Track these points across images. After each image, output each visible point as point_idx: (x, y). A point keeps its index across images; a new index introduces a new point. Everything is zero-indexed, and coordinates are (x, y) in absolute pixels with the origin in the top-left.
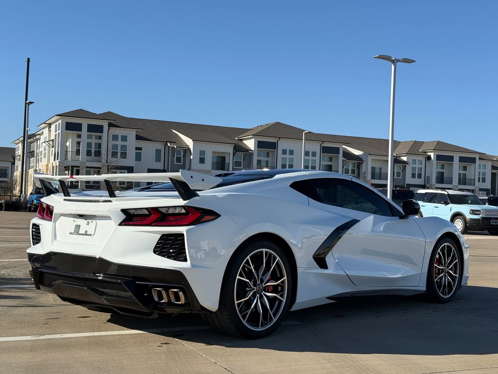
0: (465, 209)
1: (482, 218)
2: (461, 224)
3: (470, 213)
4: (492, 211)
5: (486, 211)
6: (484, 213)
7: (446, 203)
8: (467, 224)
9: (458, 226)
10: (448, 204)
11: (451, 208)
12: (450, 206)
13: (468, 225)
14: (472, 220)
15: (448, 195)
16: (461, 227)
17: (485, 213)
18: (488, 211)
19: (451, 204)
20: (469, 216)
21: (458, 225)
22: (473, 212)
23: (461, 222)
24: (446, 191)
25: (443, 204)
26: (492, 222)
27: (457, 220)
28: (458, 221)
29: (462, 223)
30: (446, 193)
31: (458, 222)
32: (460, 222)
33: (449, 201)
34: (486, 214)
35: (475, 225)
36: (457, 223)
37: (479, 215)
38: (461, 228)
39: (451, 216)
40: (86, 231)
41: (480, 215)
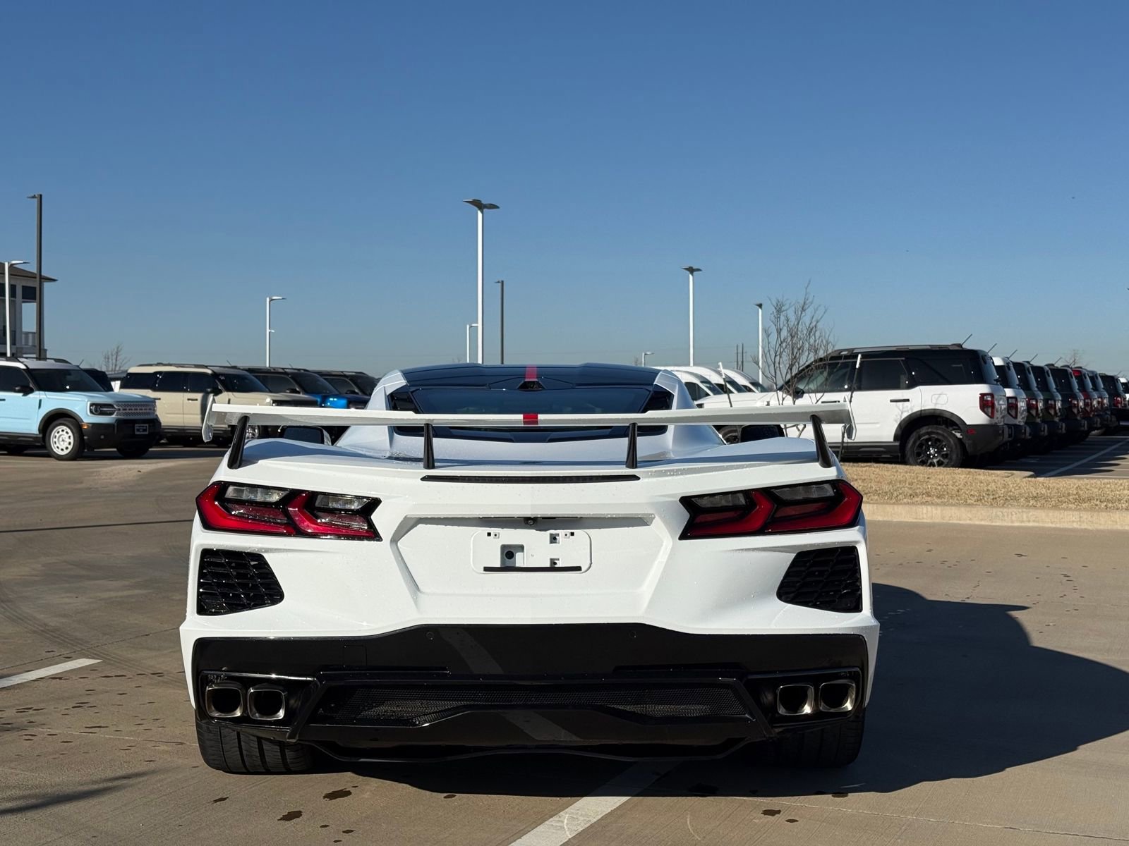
0: (78, 403)
1: (118, 421)
2: (70, 437)
3: (91, 412)
4: (131, 406)
5: (125, 406)
6: (121, 411)
7: (26, 391)
8: (85, 437)
9: (62, 443)
10: (31, 391)
11: (40, 401)
12: (38, 396)
13: (88, 439)
14: (95, 426)
15: (28, 370)
16: (70, 443)
17: (124, 410)
18: (128, 406)
19: (37, 392)
20: (88, 418)
21: (61, 439)
22: (97, 409)
23: (69, 431)
24: (20, 362)
25: (19, 391)
26: (138, 430)
27: (59, 427)
28: (60, 430)
29: (70, 434)
30: (22, 367)
31: (61, 433)
32: (67, 433)
33: (31, 386)
34: (124, 412)
35: (102, 437)
36: (58, 435)
37: (111, 414)
38: (70, 447)
39: (42, 419)
40: (553, 562)
41: (114, 416)
